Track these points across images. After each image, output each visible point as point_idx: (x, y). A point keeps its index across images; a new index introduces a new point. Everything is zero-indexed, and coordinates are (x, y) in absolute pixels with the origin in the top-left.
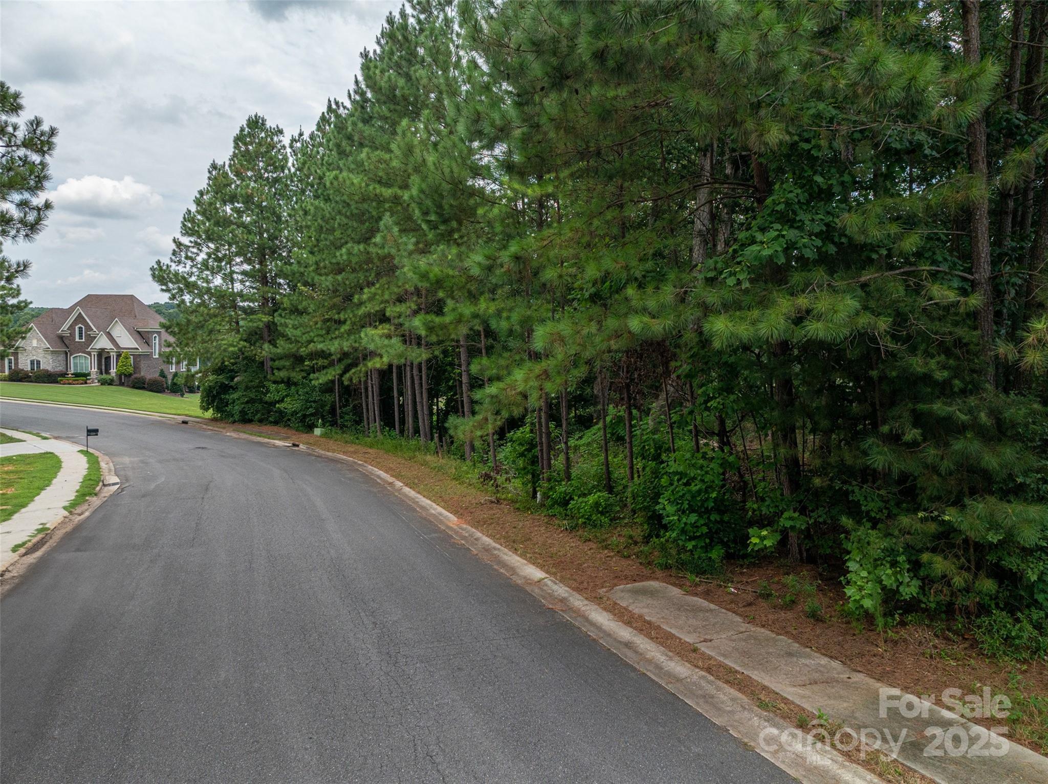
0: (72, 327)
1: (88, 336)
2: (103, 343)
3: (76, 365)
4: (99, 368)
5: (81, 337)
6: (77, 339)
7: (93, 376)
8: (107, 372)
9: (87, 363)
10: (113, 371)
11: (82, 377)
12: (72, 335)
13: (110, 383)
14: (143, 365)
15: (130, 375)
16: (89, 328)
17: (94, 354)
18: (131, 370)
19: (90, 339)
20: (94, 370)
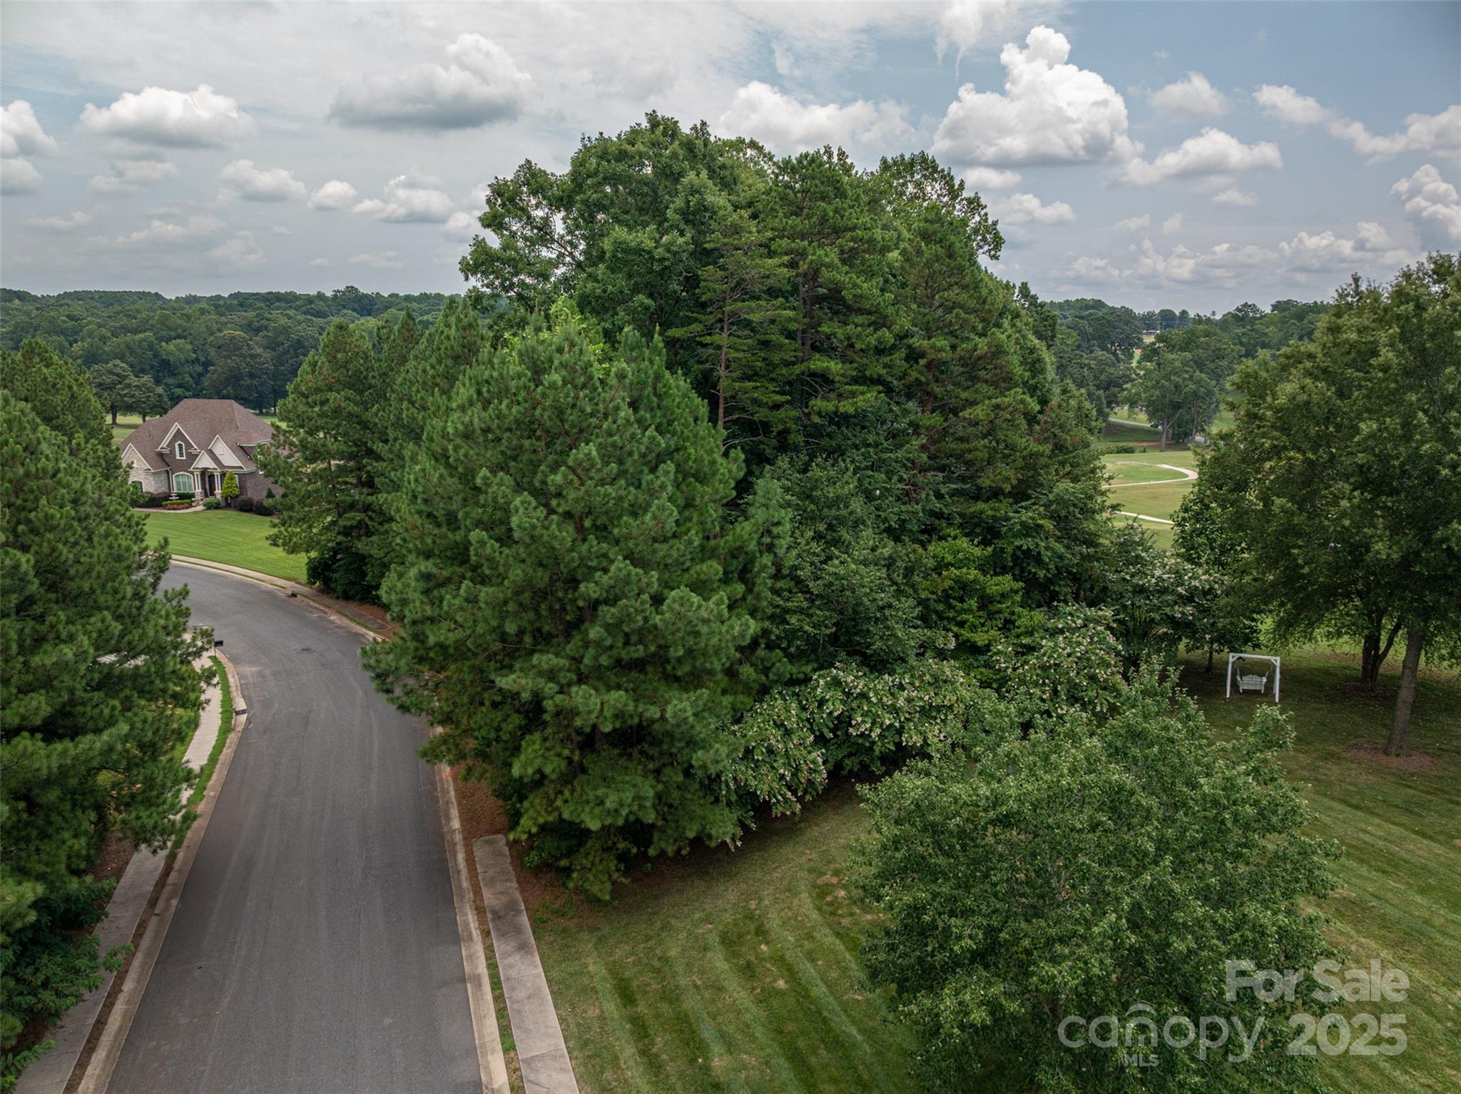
0: (171, 444)
1: (189, 454)
2: (205, 462)
3: (178, 483)
4: (204, 488)
5: (181, 455)
6: (178, 457)
7: (198, 497)
8: (212, 494)
9: (192, 484)
10: (218, 492)
11: (186, 499)
12: (172, 452)
13: (217, 506)
14: (249, 484)
15: (237, 496)
16: (189, 446)
17: (197, 473)
18: (237, 491)
19: (192, 457)
20: (198, 491)
